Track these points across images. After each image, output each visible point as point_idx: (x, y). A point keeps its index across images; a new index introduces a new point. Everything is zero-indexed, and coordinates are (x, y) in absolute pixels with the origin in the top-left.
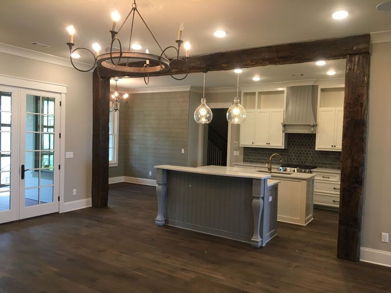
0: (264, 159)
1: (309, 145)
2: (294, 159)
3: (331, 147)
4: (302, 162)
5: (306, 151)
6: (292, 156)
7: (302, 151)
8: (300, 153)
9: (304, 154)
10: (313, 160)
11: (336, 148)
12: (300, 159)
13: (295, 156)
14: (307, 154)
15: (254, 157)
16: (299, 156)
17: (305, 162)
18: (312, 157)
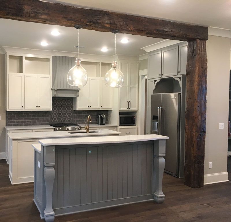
0: (27, 122)
1: (67, 107)
2: (55, 119)
3: (87, 107)
4: (62, 121)
5: (64, 111)
6: (54, 116)
7: (61, 112)
8: (60, 114)
9: (63, 114)
10: (70, 119)
11: (91, 108)
12: (60, 119)
13: (56, 116)
14: (65, 114)
15: (18, 121)
16: (59, 116)
17: (64, 121)
18: (69, 116)
